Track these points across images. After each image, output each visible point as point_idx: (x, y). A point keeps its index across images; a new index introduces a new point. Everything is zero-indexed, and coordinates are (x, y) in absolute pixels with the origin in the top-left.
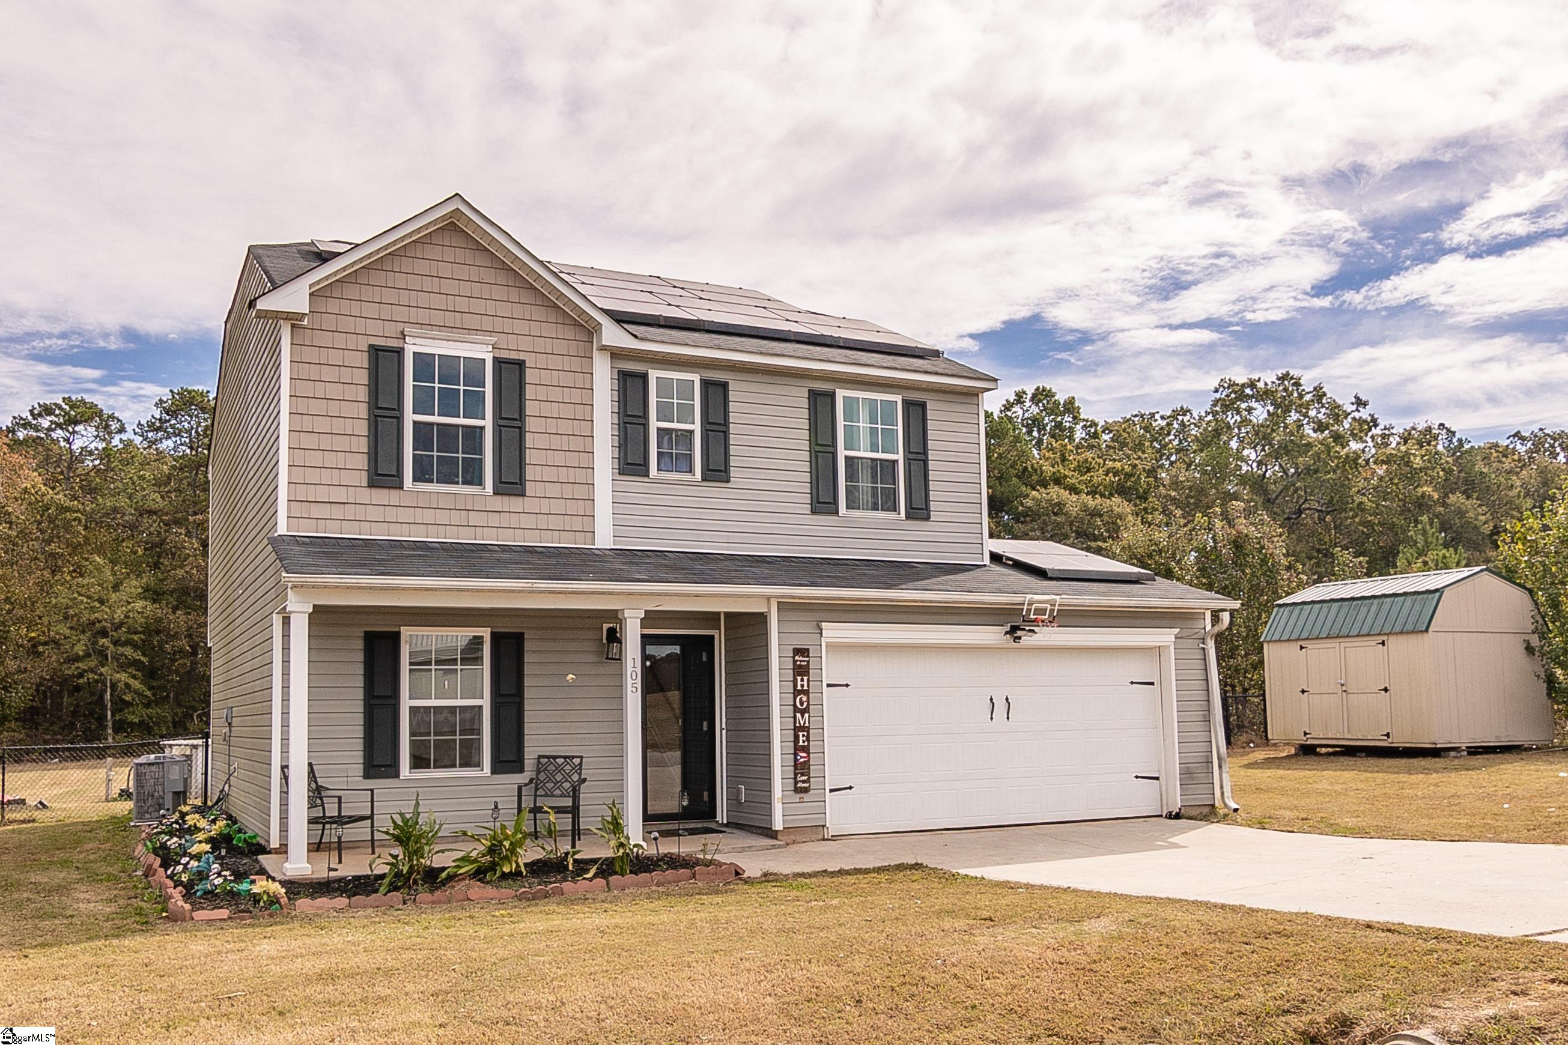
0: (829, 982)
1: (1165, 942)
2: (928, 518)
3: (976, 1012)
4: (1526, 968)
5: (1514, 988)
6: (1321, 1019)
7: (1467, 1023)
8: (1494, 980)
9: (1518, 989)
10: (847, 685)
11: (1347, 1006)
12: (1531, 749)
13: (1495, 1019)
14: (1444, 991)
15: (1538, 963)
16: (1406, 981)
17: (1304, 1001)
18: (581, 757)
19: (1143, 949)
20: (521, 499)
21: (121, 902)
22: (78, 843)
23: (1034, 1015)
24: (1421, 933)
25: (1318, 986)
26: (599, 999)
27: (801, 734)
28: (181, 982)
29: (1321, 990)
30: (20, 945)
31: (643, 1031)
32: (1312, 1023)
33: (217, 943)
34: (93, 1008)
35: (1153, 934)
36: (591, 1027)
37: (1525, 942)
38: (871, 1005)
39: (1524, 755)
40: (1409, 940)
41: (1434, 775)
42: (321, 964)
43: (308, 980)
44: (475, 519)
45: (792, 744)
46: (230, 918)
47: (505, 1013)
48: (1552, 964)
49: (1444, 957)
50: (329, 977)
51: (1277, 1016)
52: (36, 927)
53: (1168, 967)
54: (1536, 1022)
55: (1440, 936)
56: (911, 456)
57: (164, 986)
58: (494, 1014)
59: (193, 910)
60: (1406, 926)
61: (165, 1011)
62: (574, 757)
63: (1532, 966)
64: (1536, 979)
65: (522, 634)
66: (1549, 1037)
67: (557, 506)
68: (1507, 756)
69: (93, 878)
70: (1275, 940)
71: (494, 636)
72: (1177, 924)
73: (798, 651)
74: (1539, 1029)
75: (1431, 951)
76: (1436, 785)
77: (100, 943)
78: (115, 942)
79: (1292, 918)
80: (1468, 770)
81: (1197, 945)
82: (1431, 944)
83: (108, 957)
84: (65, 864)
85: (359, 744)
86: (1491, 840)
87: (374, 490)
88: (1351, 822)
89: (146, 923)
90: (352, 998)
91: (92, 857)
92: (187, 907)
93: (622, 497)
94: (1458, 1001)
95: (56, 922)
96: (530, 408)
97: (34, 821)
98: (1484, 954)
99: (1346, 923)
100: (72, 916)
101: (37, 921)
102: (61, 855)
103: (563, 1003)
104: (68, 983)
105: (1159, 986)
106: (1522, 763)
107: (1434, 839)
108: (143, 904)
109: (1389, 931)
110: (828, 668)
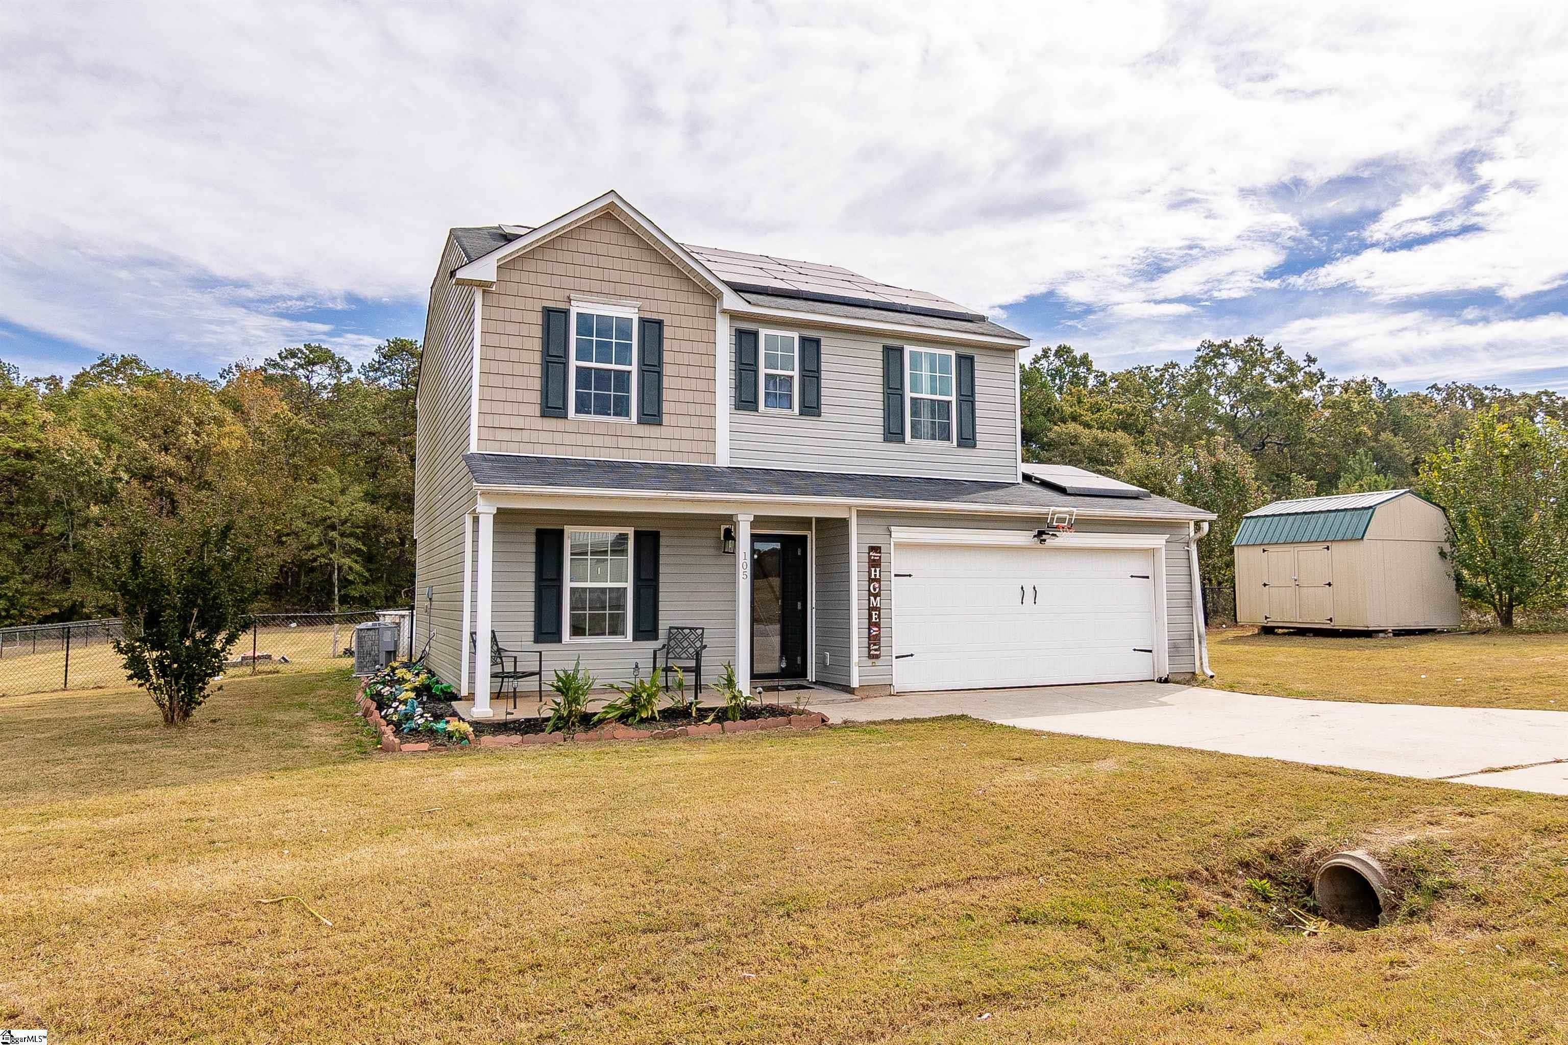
0: (895, 806)
1: (1157, 779)
2: (974, 446)
3: (1009, 831)
4: (1439, 804)
5: (1429, 819)
6: (1279, 842)
7: (1393, 846)
8: (1414, 812)
9: (1433, 820)
10: (910, 576)
11: (1299, 831)
12: (1442, 632)
13: (1416, 844)
14: (1375, 820)
15: (1449, 800)
16: (1345, 812)
17: (1265, 827)
18: (703, 629)
19: (1140, 784)
20: (659, 427)
21: (346, 736)
22: (312, 690)
23: (1055, 834)
24: (1358, 775)
25: (1277, 815)
26: (716, 817)
28: (393, 798)
29: (1279, 818)
30: (268, 768)
31: (750, 843)
32: (1271, 843)
33: (420, 769)
34: (323, 818)
35: (1147, 772)
36: (709, 838)
37: (1439, 783)
38: (927, 825)
39: (1437, 637)
40: (1347, 781)
41: (1367, 651)
42: (501, 787)
43: (490, 799)
44: (623, 442)
46: (430, 750)
47: (643, 827)
48: (1459, 801)
49: (1375, 794)
50: (506, 797)
51: (1245, 838)
52: (280, 755)
53: (1159, 799)
54: (1447, 846)
55: (1372, 777)
56: (962, 398)
57: (379, 802)
58: (635, 827)
59: (401, 744)
60: (1345, 769)
61: (380, 821)
62: (697, 629)
63: (1444, 802)
64: (1447, 812)
65: (658, 533)
66: (1457, 857)
67: (687, 434)
68: (1424, 637)
69: (324, 717)
70: (1243, 779)
71: (637, 533)
72: (1167, 766)
74: (1449, 851)
75: (1364, 790)
76: (1369, 659)
77: (330, 768)
78: (341, 767)
79: (1256, 761)
80: (1393, 648)
81: (1182, 781)
82: (1366, 783)
83: (337, 780)
84: (302, 706)
85: (531, 615)
86: (1411, 703)
87: (545, 419)
88: (1302, 688)
89: (365, 753)
90: (524, 813)
91: (323, 701)
92: (397, 741)
93: (736, 427)
94: (1386, 828)
95: (296, 751)
96: (667, 357)
97: (278, 672)
98: (1407, 792)
99: (1298, 766)
100: (308, 747)
101: (280, 750)
102: (299, 699)
103: (688, 820)
104: (304, 798)
105: (1152, 813)
106: (1436, 643)
107: (1366, 701)
108: (363, 739)
109: (1332, 773)
110: (896, 562)
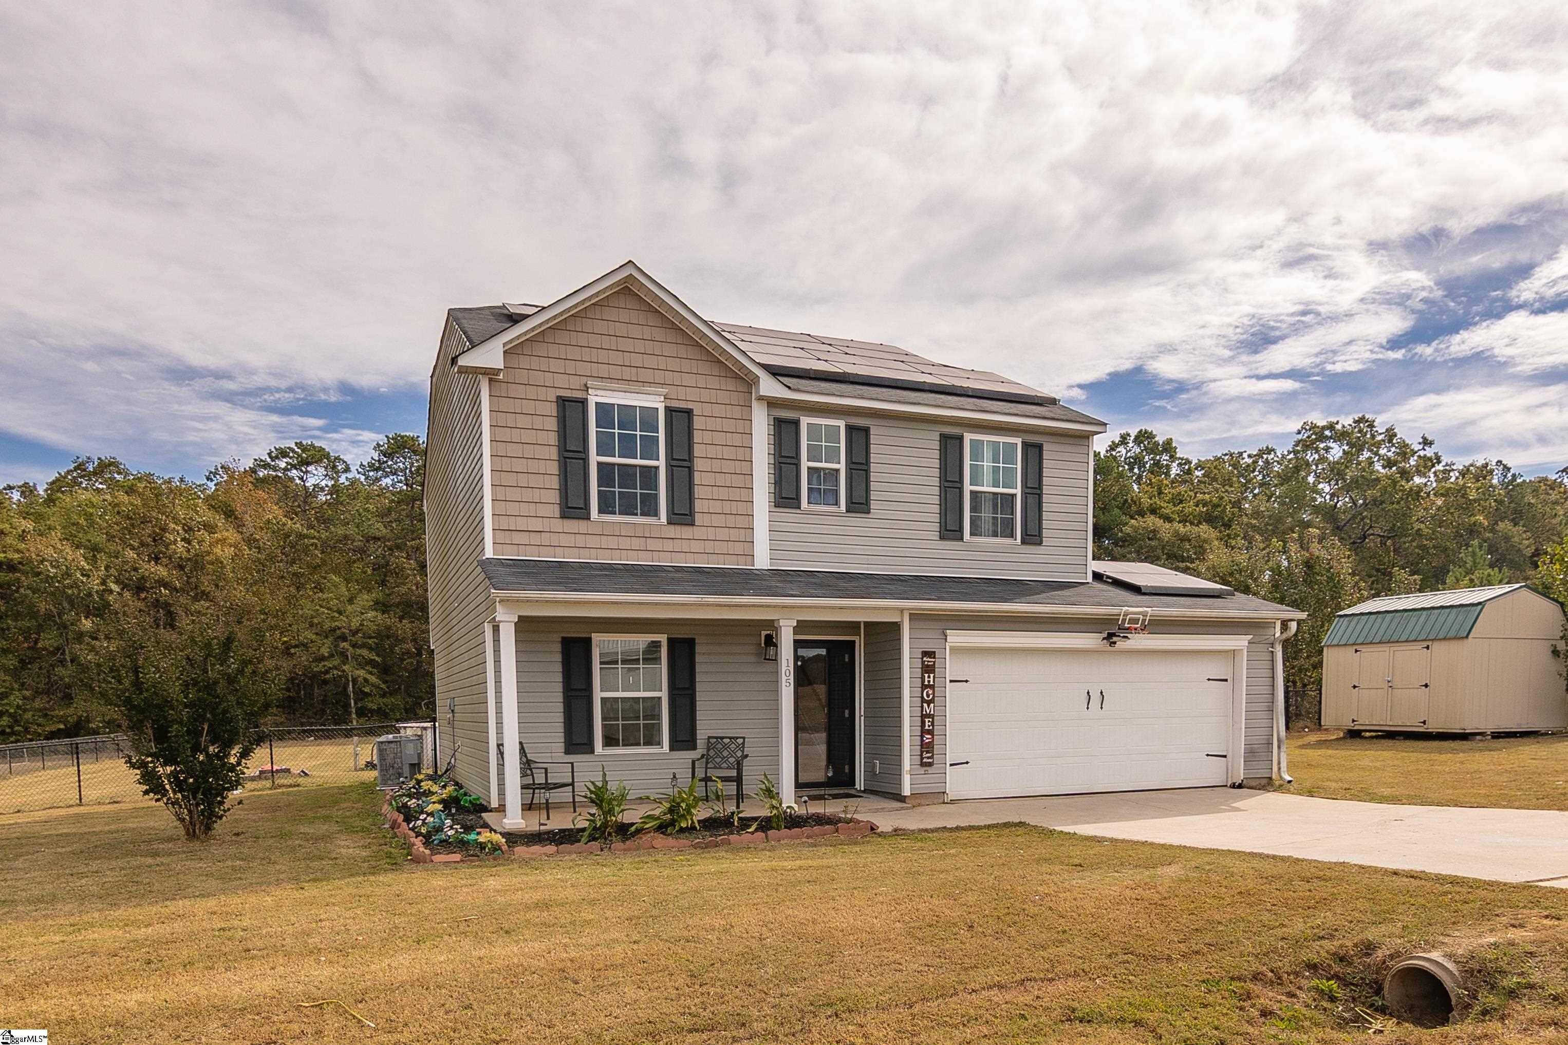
0: (947, 912)
1: (1225, 883)
2: (1040, 543)
3: (1067, 936)
4: (1525, 907)
5: (1513, 922)
6: (1349, 944)
7: (1471, 948)
8: (1497, 915)
9: (1517, 923)
10: (967, 681)
11: (1371, 934)
12: (1547, 734)
13: (1496, 945)
14: (1454, 923)
15: (1536, 903)
16: (1423, 915)
17: (1336, 930)
18: (744, 738)
19: (1206, 889)
20: (691, 527)
21: (374, 848)
22: (336, 802)
23: (1113, 938)
24: (1439, 879)
25: (1349, 918)
26: (761, 923)
27: (927, 720)
28: (427, 909)
29: (1352, 922)
30: (297, 880)
31: (797, 948)
32: (1341, 946)
33: (453, 879)
34: (358, 927)
35: (1214, 877)
36: (755, 944)
37: (1527, 887)
38: (981, 930)
39: (1540, 739)
40: (1429, 884)
41: (1461, 755)
42: (537, 896)
43: (528, 908)
44: (652, 544)
45: (919, 728)
46: (462, 861)
47: (686, 933)
48: (1548, 903)
49: (1457, 897)
50: (544, 905)
51: (1314, 941)
52: (308, 866)
53: (1226, 903)
54: (1530, 948)
55: (1455, 881)
56: (1028, 491)
57: (414, 911)
58: (677, 933)
59: (432, 855)
60: (1426, 874)
61: (415, 929)
62: (737, 738)
63: (1530, 905)
64: (1534, 917)
65: (693, 640)
66: (1539, 959)
67: (722, 534)
68: (1525, 740)
69: (350, 830)
70: (1316, 883)
71: (671, 641)
72: (1235, 870)
73: (925, 654)
74: (1531, 953)
75: (1445, 893)
76: (1462, 763)
77: (360, 879)
78: (372, 878)
79: (1331, 866)
80: (1490, 750)
81: (1251, 886)
82: (1448, 887)
83: (368, 890)
84: (327, 819)
85: (560, 728)
86: (1504, 807)
87: (565, 520)
88: (1386, 792)
89: (395, 864)
90: (563, 921)
91: (348, 814)
92: (427, 852)
93: (776, 526)
94: (1466, 931)
95: (324, 863)
96: (698, 451)
97: (298, 785)
98: (1491, 896)
99: (1376, 870)
100: (336, 859)
101: (308, 862)
102: (324, 812)
103: (732, 927)
104: (337, 908)
105: (1217, 917)
106: (1538, 746)
107: (1456, 805)
108: (392, 850)
109: (1412, 877)
110: (951, 667)
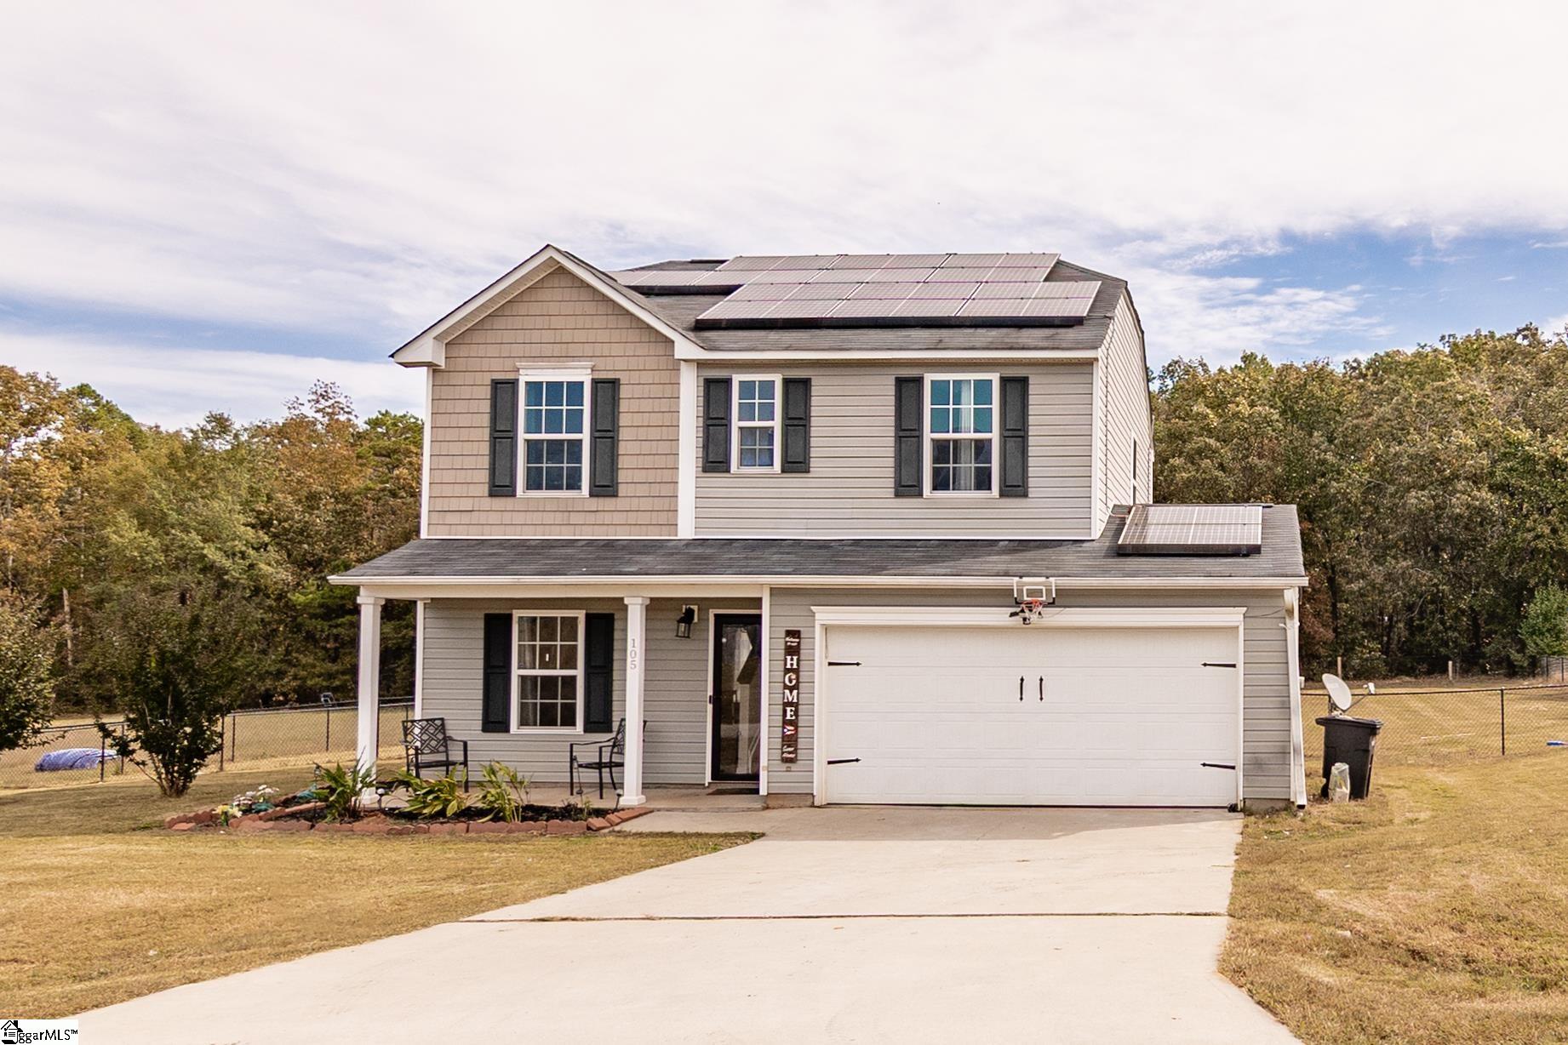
2: (1025, 495)
10: (858, 664)
20: (614, 499)
27: (788, 709)
44: (575, 518)
45: (781, 718)
56: (1007, 434)
65: (612, 615)
67: (646, 504)
71: (588, 616)
73: (789, 633)
85: (479, 705)
87: (494, 499)
93: (704, 492)
96: (624, 420)
